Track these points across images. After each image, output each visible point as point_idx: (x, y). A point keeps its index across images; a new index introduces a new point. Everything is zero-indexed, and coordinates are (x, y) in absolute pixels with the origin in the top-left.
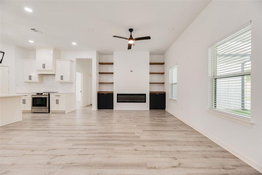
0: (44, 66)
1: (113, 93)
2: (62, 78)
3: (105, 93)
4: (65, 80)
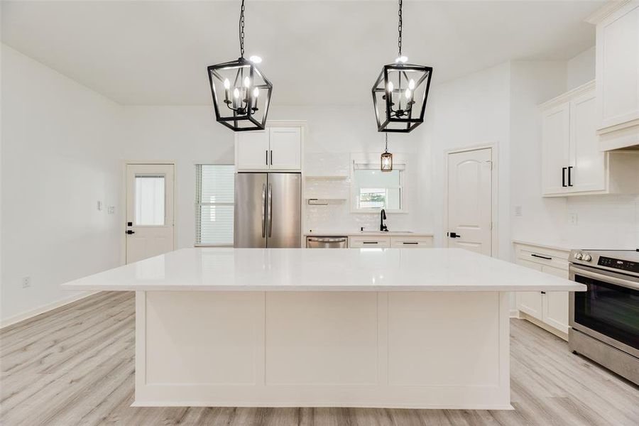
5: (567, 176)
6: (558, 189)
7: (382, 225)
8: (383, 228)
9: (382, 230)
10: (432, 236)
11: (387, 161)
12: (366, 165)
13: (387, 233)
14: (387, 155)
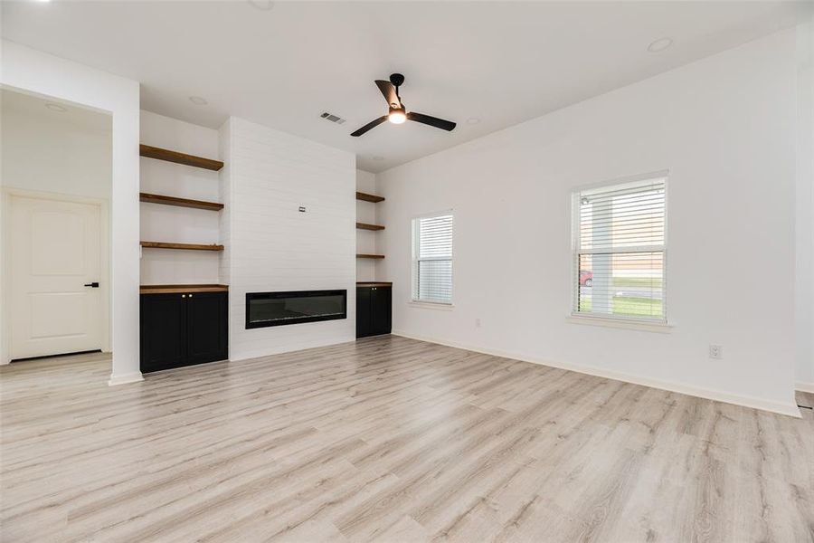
1: (227, 292)
3: (187, 294)
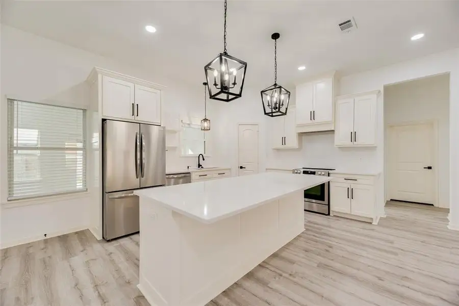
0: (313, 115)
2: (353, 137)
4: (361, 141)
5: (284, 141)
6: (280, 146)
7: (199, 164)
8: (199, 166)
9: (199, 167)
10: (230, 169)
11: (206, 124)
12: (189, 124)
13: (203, 170)
14: (205, 120)
